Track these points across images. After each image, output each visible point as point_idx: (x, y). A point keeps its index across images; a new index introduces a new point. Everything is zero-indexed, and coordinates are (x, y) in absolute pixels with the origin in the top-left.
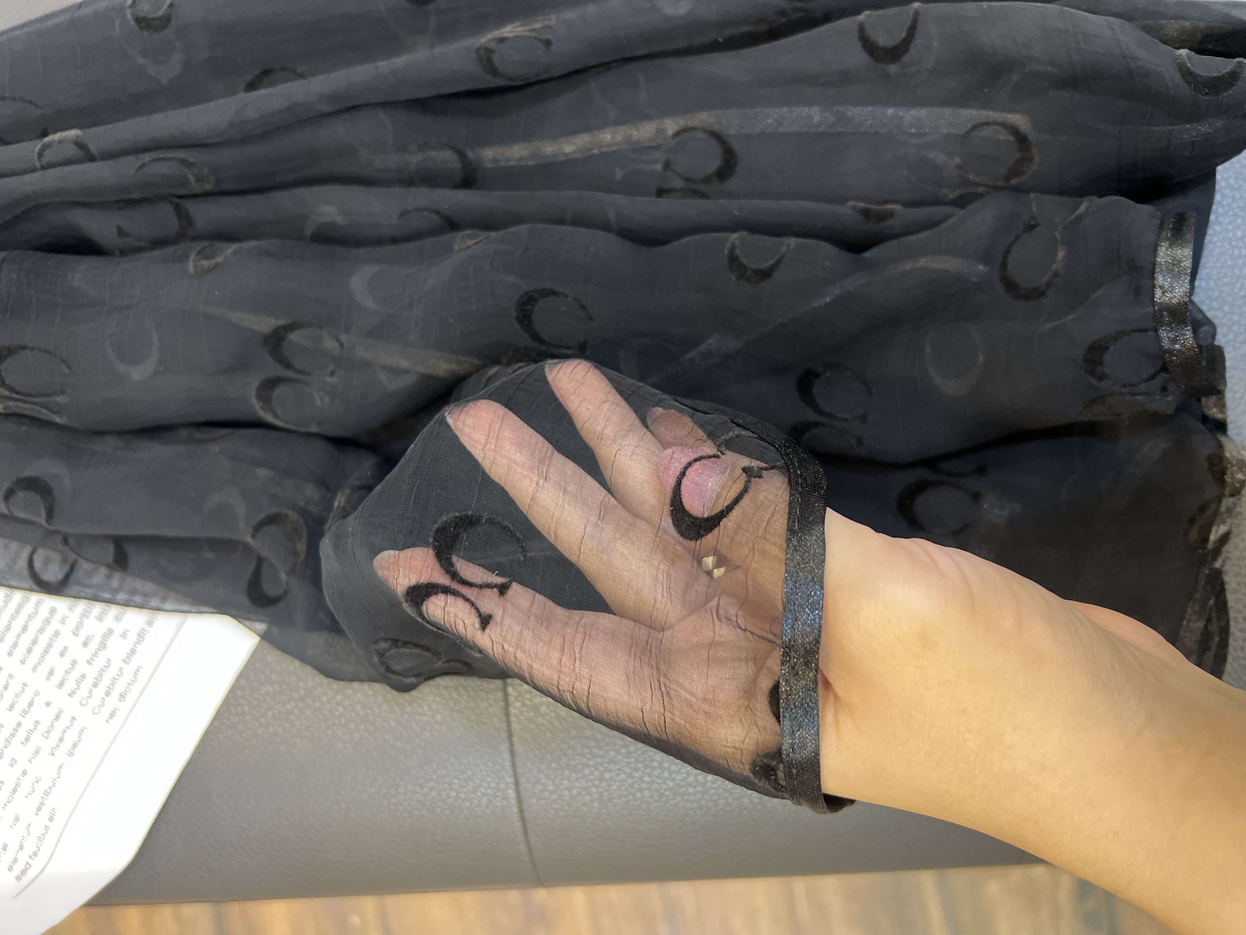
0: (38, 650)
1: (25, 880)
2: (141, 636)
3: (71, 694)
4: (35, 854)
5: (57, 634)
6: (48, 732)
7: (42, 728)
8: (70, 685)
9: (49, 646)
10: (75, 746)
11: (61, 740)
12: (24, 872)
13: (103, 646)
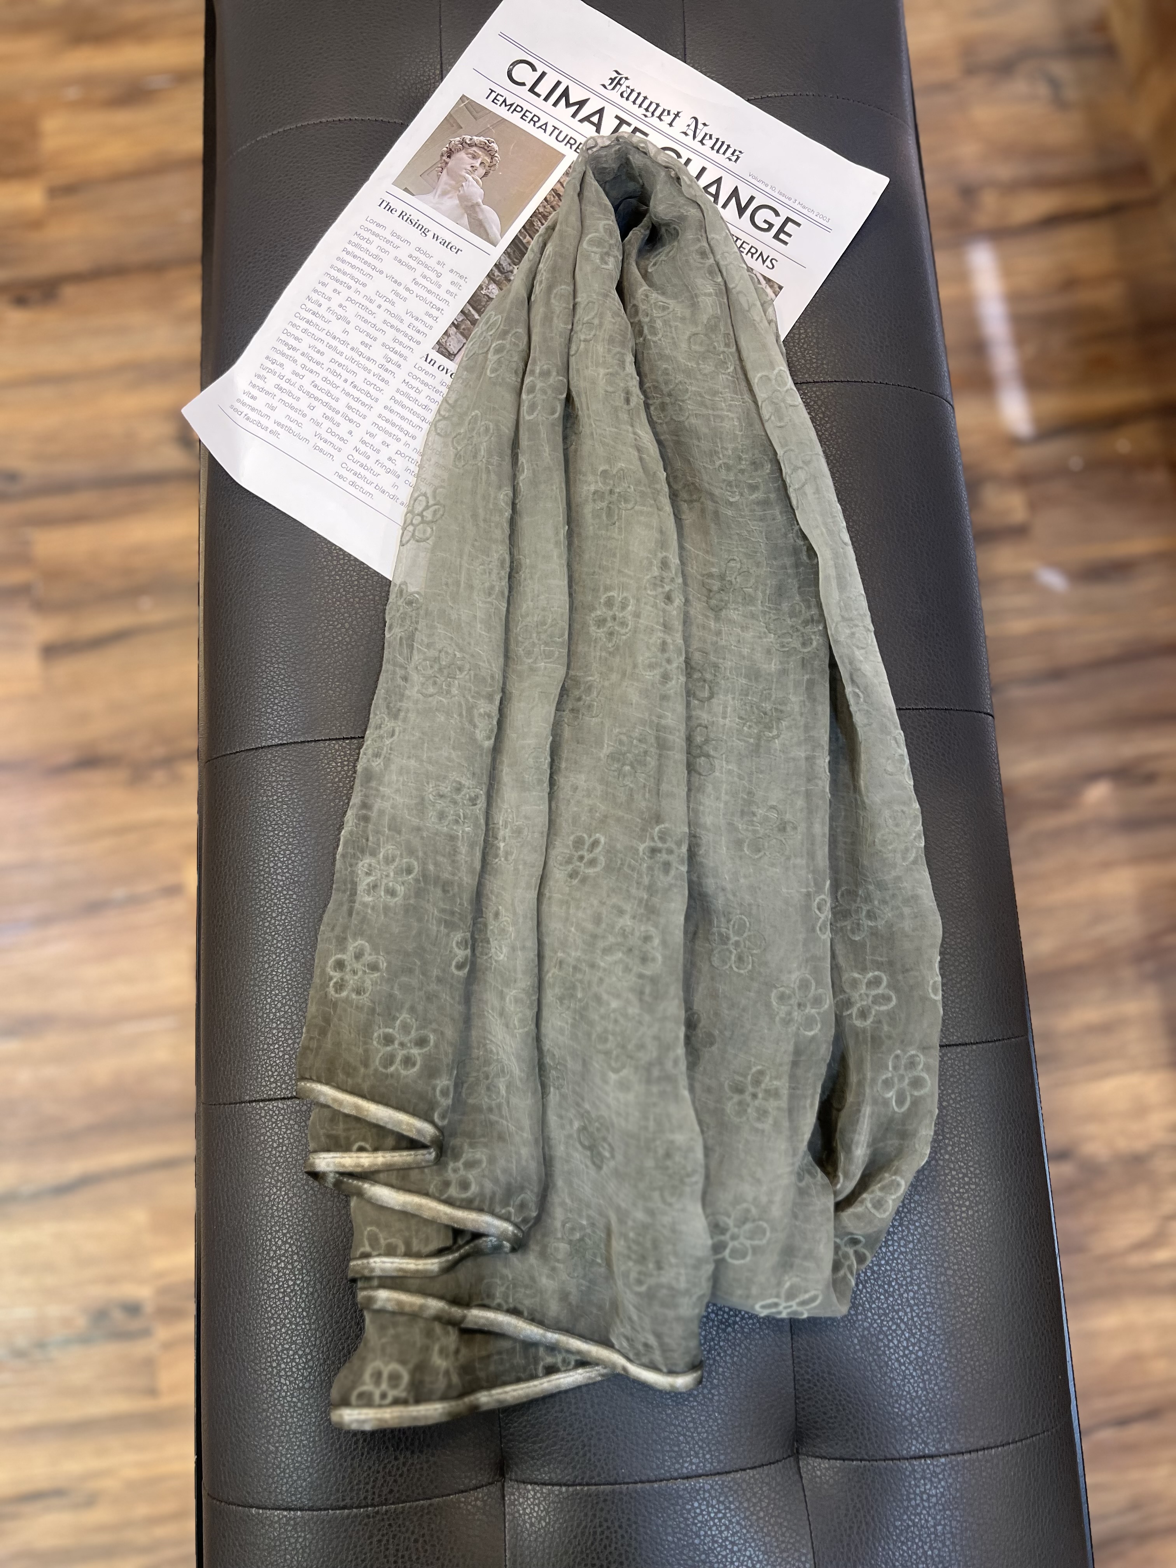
0: (388, 427)
1: (230, 412)
2: (394, 497)
3: (356, 449)
4: (248, 419)
5: (398, 440)
6: (331, 432)
7: (335, 429)
8: (363, 448)
9: (390, 434)
10: (321, 450)
11: (325, 441)
12: (236, 410)
13: (389, 471)
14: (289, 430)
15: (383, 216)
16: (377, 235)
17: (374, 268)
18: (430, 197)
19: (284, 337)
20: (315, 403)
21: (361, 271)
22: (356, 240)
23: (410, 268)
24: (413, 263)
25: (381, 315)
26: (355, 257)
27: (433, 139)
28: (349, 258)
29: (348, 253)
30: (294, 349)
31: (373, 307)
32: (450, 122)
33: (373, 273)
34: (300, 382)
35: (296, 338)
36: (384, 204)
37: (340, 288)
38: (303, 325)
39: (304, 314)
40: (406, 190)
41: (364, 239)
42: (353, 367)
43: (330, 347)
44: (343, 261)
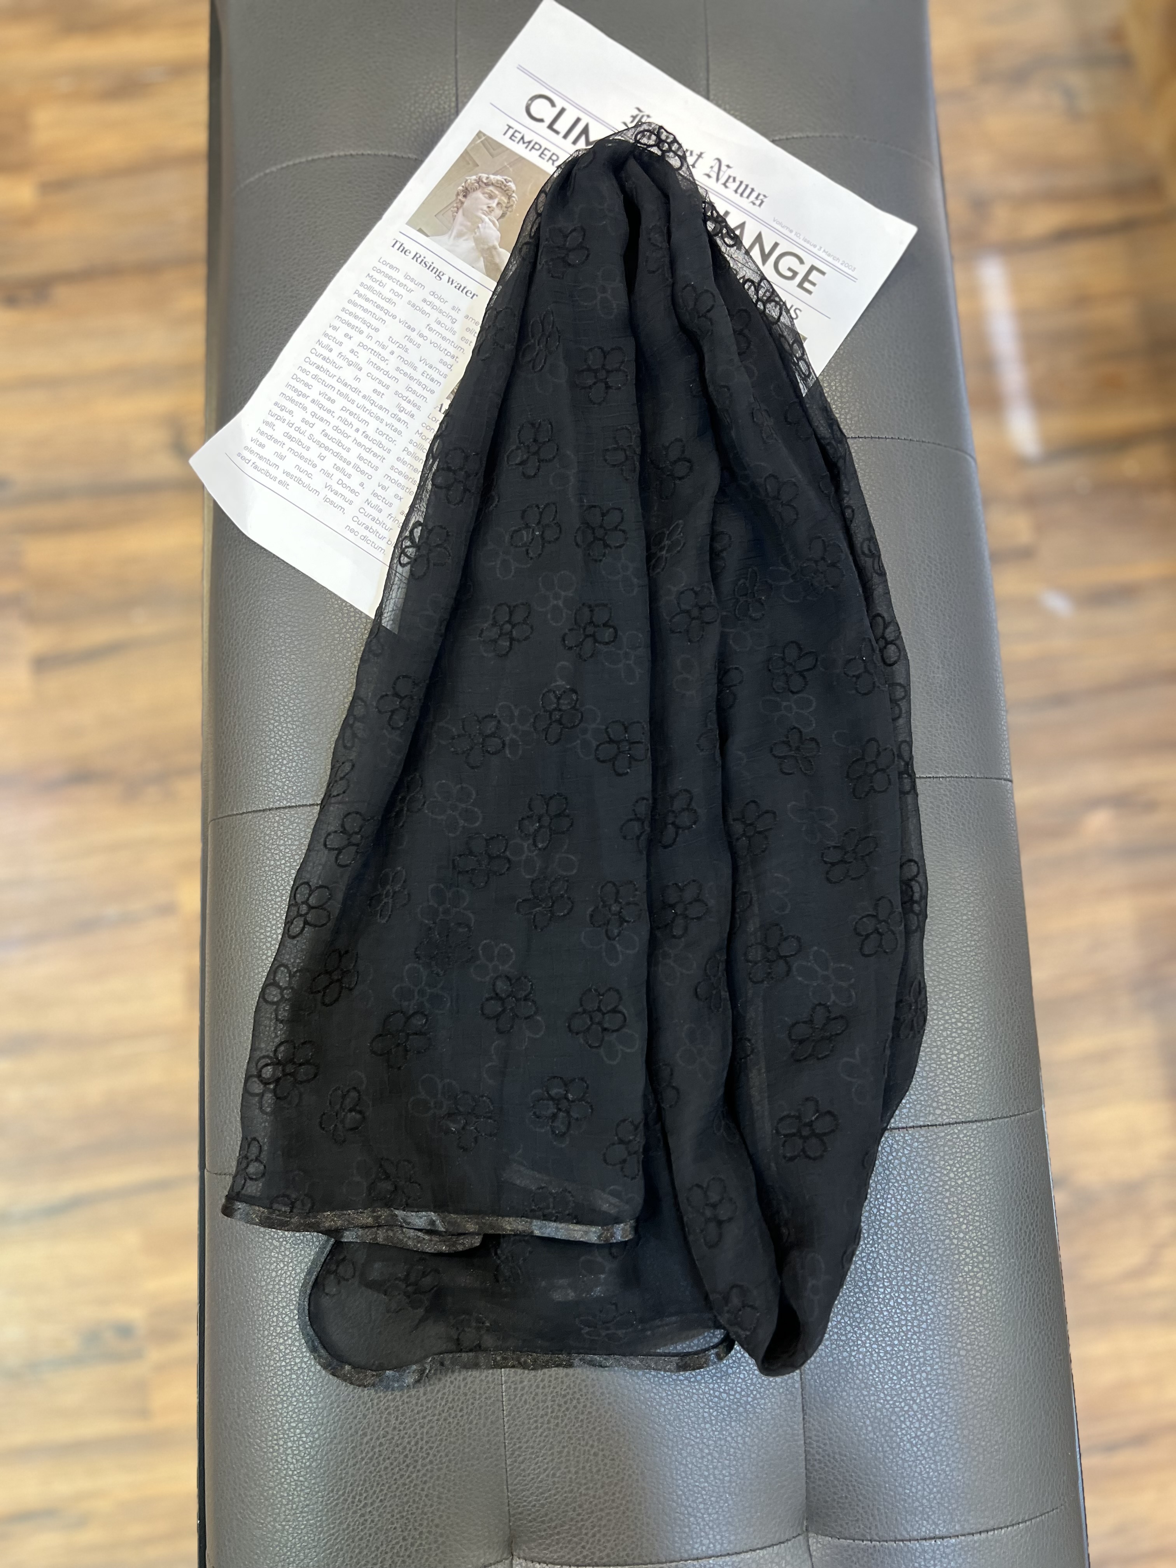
1: (238, 460)
3: (368, 502)
4: (256, 467)
6: (342, 484)
7: (345, 480)
8: (375, 501)
10: (332, 503)
11: (336, 493)
12: (243, 458)
14: (299, 481)
15: (396, 258)
16: (390, 278)
17: (387, 312)
18: (445, 238)
19: (293, 383)
20: (325, 453)
21: (373, 315)
22: (369, 282)
23: (423, 312)
24: (428, 309)
25: (393, 361)
26: (367, 300)
27: (448, 178)
28: (361, 301)
29: (360, 295)
30: (305, 396)
31: (385, 353)
32: (466, 160)
33: (386, 317)
34: (310, 431)
35: (307, 385)
36: (398, 245)
37: (351, 332)
38: (314, 371)
39: (314, 358)
40: (420, 231)
41: (376, 281)
42: (364, 416)
43: (340, 394)
44: (355, 304)
